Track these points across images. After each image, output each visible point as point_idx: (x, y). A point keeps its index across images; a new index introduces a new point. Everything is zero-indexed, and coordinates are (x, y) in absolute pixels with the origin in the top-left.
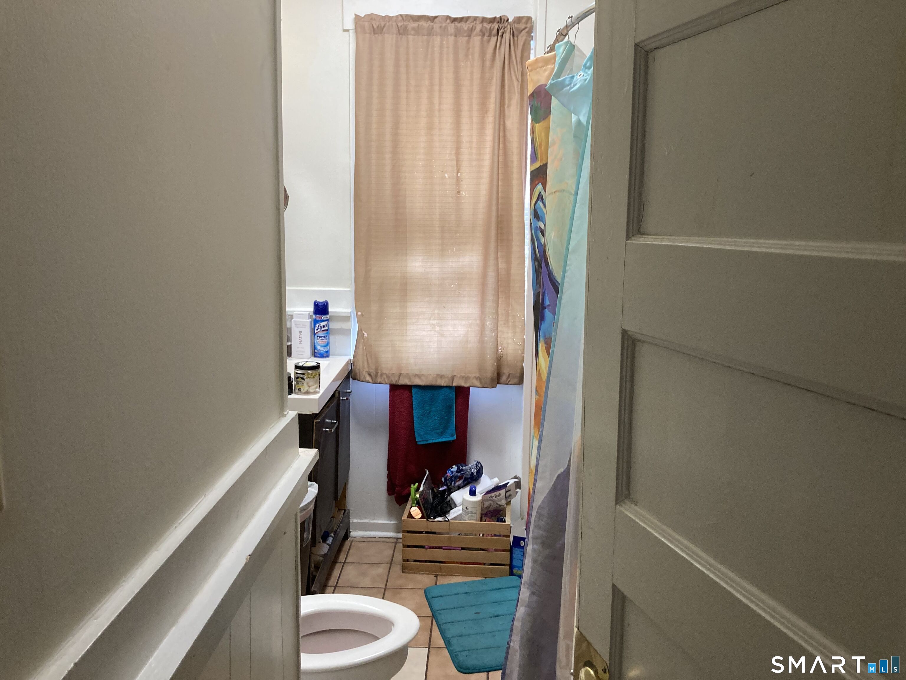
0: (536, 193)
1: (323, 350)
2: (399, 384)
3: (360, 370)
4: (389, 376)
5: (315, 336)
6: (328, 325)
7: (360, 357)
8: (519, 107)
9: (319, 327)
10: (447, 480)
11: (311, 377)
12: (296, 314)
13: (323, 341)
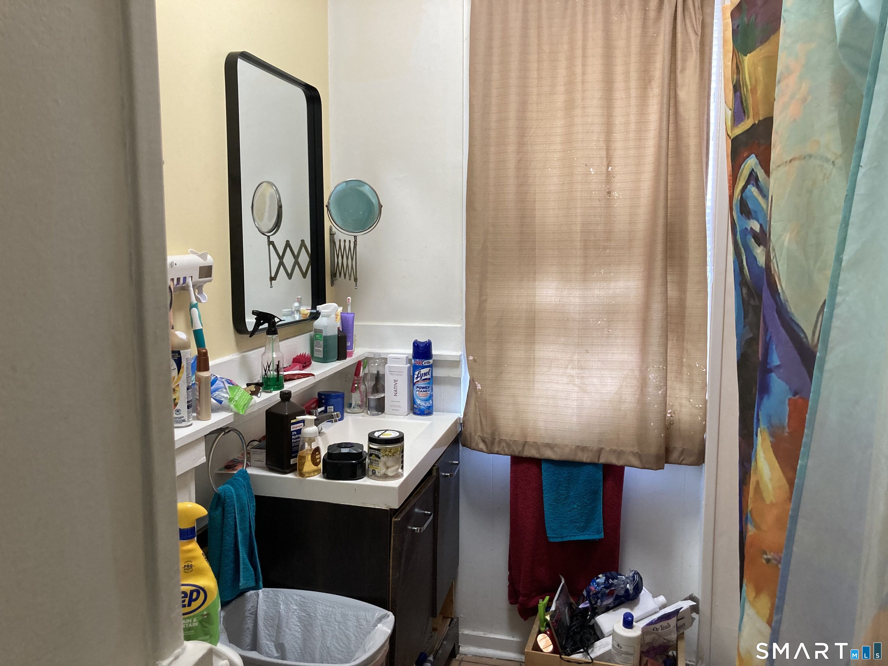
0: (744, 171)
1: (424, 405)
2: (524, 456)
3: (471, 434)
4: (509, 444)
5: (414, 386)
6: (430, 373)
7: (471, 417)
8: (698, 70)
9: (419, 375)
10: (591, 596)
11: (390, 454)
12: (390, 358)
13: (424, 393)
